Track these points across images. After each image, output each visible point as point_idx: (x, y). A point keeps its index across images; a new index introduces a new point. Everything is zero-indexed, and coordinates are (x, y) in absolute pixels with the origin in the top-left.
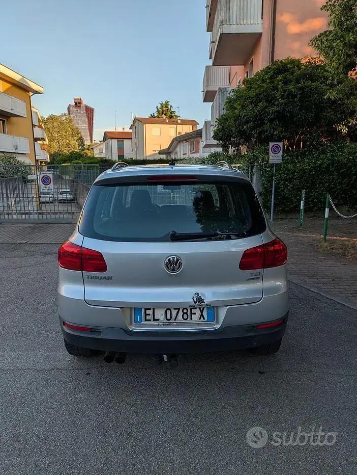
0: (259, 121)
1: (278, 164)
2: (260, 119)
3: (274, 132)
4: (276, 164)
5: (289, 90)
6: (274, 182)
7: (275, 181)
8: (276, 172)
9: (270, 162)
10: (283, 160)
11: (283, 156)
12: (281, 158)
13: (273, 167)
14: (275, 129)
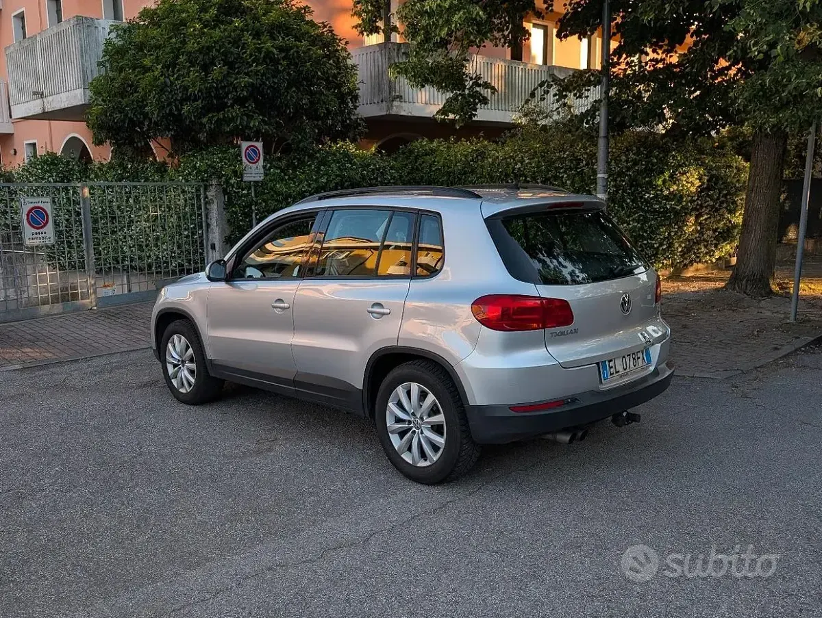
0: (215, 100)
1: (258, 182)
2: (218, 97)
3: (249, 122)
4: (254, 182)
5: (267, 49)
6: (254, 215)
7: (257, 214)
8: (256, 196)
9: (245, 179)
10: (266, 174)
11: (264, 167)
12: (262, 171)
13: (250, 188)
14: (250, 117)
